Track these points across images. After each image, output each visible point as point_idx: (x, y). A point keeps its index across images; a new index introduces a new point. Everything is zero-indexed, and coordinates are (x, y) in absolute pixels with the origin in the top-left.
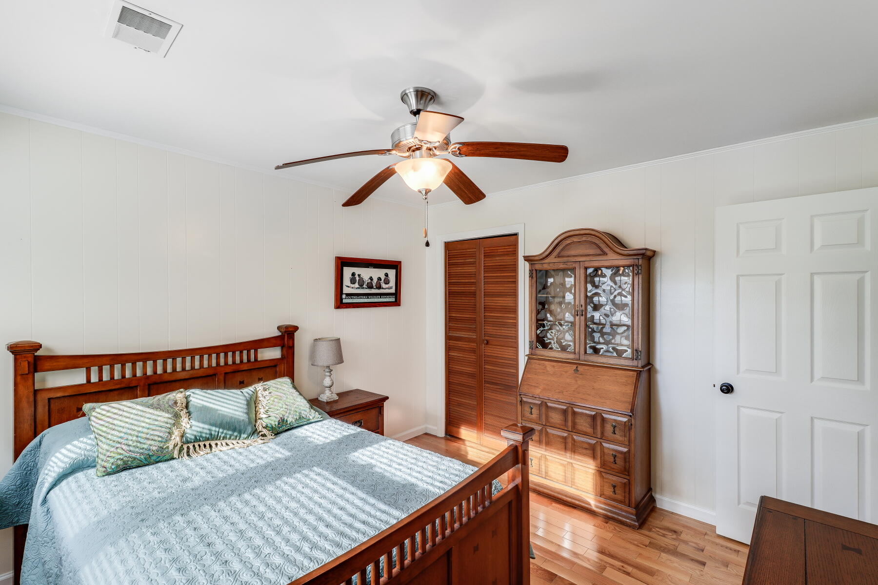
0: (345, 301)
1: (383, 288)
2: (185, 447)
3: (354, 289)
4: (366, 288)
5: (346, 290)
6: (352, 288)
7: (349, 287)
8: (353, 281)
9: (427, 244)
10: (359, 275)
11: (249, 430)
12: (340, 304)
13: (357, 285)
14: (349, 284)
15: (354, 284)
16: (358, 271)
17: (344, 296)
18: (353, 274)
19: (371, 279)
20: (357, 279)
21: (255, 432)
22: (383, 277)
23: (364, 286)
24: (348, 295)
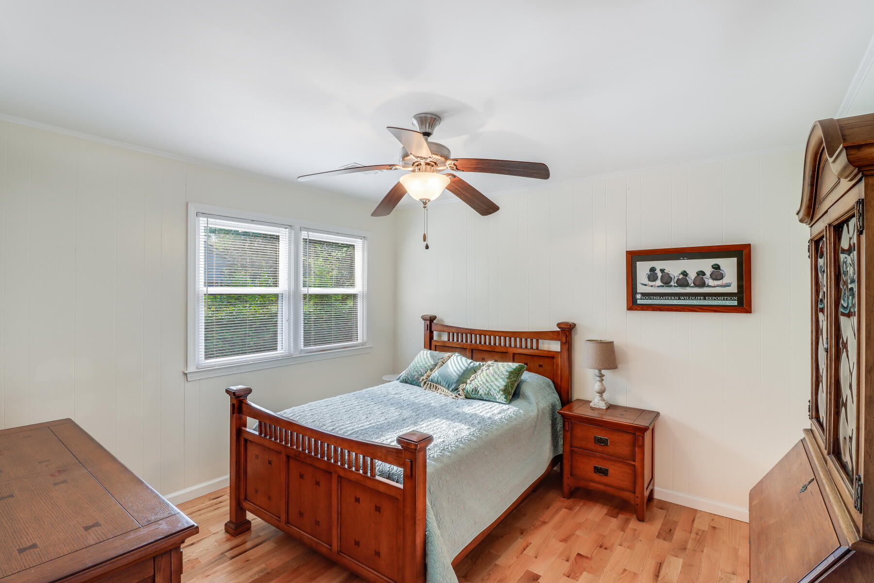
0: (639, 302)
1: (709, 286)
2: (427, 382)
3: (656, 287)
4: (675, 286)
5: (641, 289)
6: (652, 286)
7: (646, 285)
8: (652, 276)
9: (427, 247)
10: (662, 271)
11: (453, 387)
12: (633, 305)
13: (658, 283)
14: (646, 281)
15: (654, 281)
16: (659, 265)
17: (639, 296)
18: (653, 270)
19: (685, 274)
20: (659, 274)
21: (456, 389)
22: (708, 271)
23: (672, 283)
24: (644, 295)
